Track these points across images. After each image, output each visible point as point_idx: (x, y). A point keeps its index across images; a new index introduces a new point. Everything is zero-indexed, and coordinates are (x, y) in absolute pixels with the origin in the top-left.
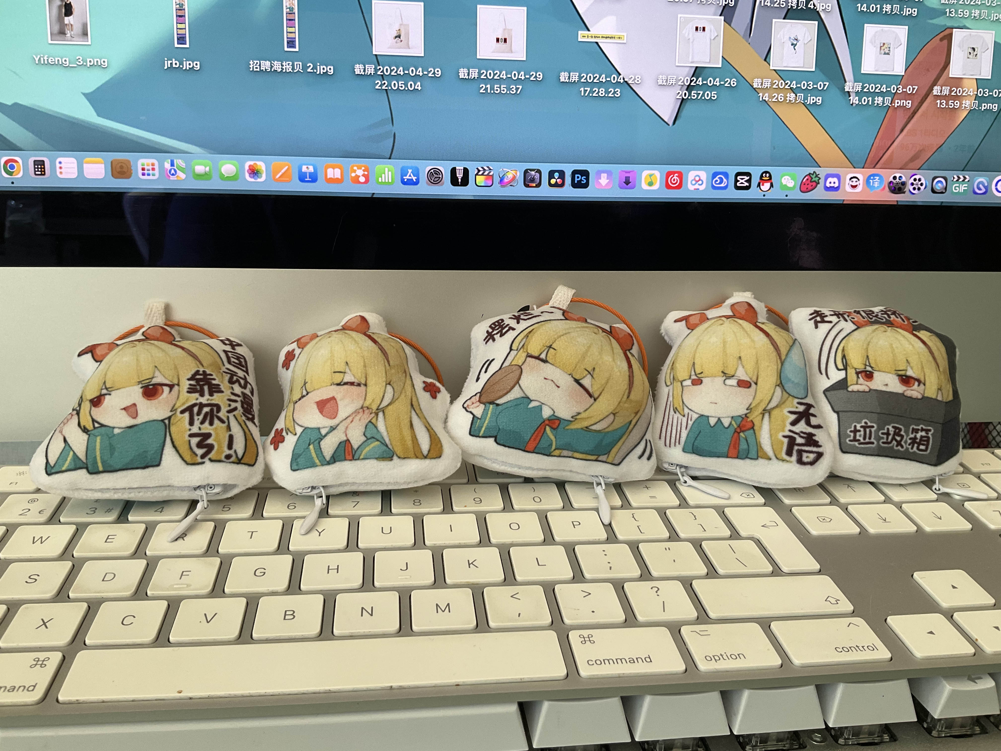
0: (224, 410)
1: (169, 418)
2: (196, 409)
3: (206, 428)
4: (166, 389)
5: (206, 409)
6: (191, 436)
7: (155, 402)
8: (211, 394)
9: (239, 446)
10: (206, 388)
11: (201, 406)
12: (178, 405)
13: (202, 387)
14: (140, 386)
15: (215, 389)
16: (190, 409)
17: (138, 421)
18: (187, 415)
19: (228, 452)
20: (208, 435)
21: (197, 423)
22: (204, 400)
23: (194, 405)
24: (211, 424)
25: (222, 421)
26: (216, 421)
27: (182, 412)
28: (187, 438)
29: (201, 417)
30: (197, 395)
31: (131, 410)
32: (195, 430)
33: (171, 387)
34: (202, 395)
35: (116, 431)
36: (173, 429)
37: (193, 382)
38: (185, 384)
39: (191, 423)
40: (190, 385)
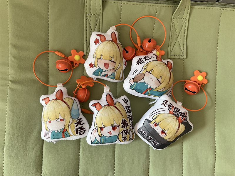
0: (129, 130)
1: (118, 135)
2: (124, 132)
3: (126, 136)
4: (117, 127)
5: (126, 131)
6: (123, 138)
7: (115, 131)
8: (126, 127)
9: (131, 137)
10: (125, 125)
11: (125, 131)
12: (120, 131)
13: (124, 125)
14: (111, 126)
15: (127, 125)
16: (122, 132)
17: (112, 135)
18: (122, 133)
19: (129, 139)
20: (126, 137)
21: (124, 135)
22: (125, 129)
23: (123, 131)
24: (127, 135)
25: (128, 133)
26: (127, 133)
27: (121, 133)
28: (122, 138)
29: (125, 134)
30: (123, 128)
31: (110, 133)
32: (123, 136)
33: (118, 126)
34: (125, 128)
35: (107, 137)
36: (119, 137)
37: (122, 124)
38: (121, 125)
39: (123, 135)
40: (122, 125)
